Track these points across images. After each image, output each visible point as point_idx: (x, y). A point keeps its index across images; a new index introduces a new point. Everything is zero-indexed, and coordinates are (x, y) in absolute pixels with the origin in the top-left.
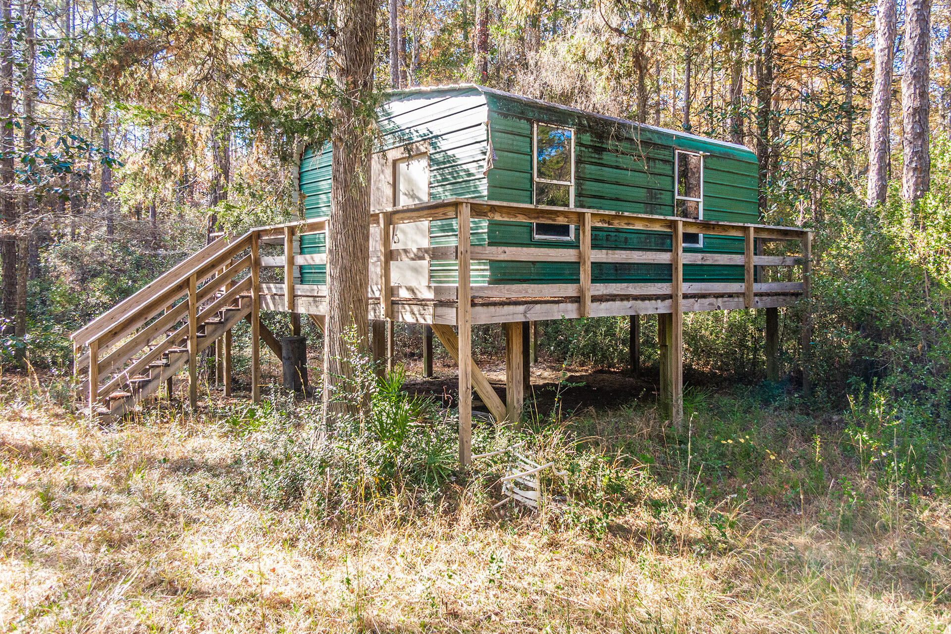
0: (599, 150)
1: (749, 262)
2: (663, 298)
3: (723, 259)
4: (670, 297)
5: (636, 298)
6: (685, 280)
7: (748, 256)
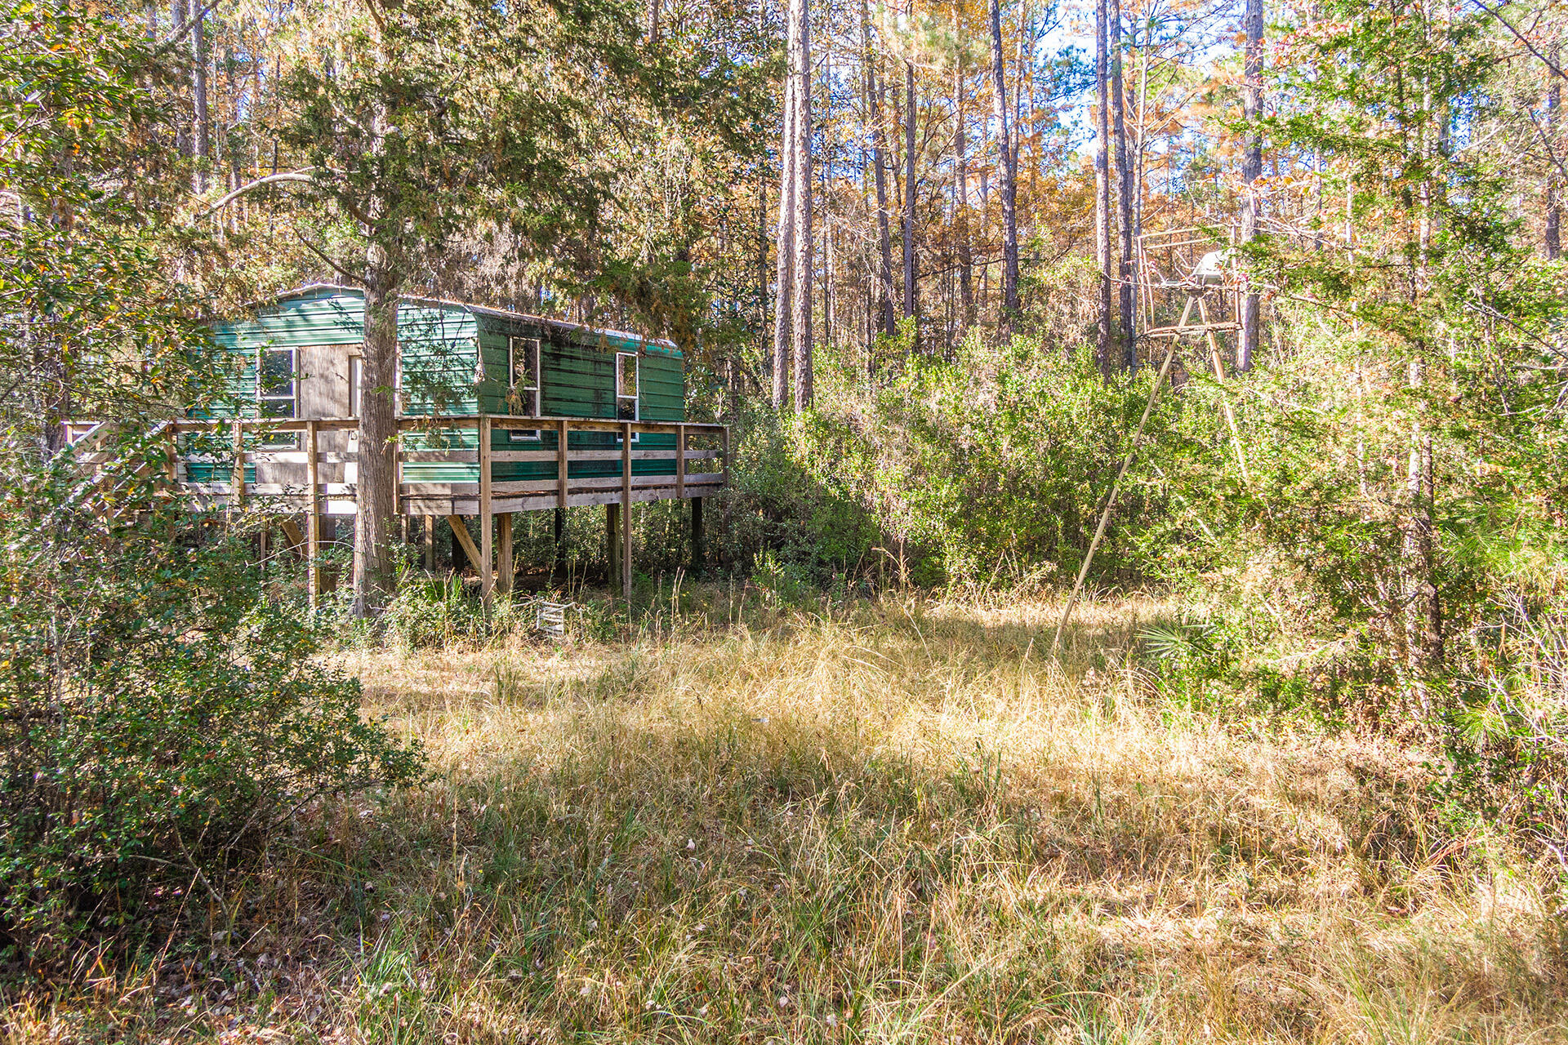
0: (557, 357)
1: (680, 456)
2: (616, 490)
3: (660, 455)
4: (621, 489)
5: (597, 490)
6: (634, 474)
7: (680, 451)
